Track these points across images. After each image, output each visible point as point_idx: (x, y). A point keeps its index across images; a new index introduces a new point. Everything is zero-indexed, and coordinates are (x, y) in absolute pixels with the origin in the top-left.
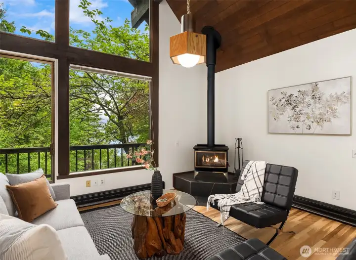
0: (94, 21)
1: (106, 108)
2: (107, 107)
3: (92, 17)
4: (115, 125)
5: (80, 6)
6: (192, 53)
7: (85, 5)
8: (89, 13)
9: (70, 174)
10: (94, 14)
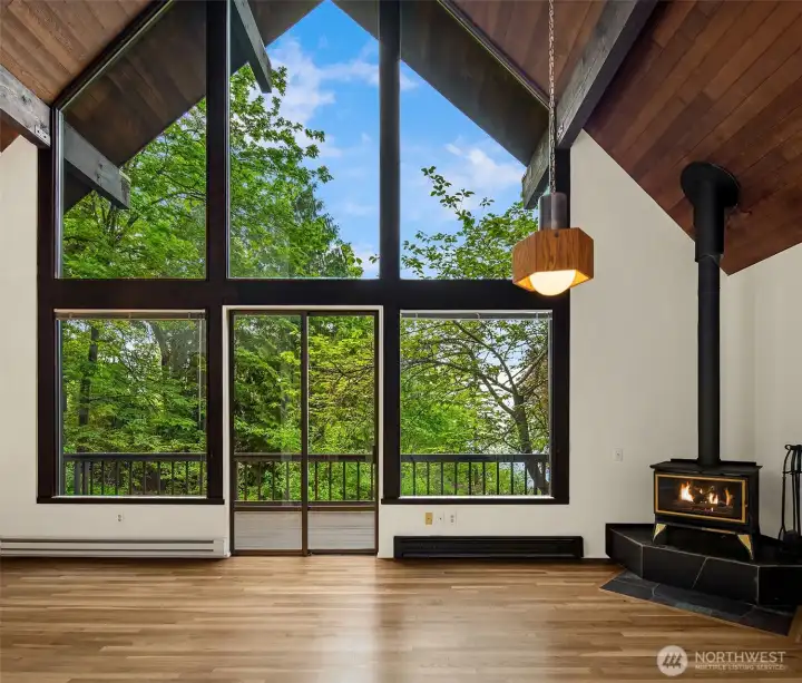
0: (458, 213)
1: (490, 382)
2: (491, 379)
3: (455, 206)
4: (509, 416)
5: (433, 193)
6: (548, 269)
7: (441, 187)
8: (450, 201)
9: (402, 497)
10: (458, 200)
